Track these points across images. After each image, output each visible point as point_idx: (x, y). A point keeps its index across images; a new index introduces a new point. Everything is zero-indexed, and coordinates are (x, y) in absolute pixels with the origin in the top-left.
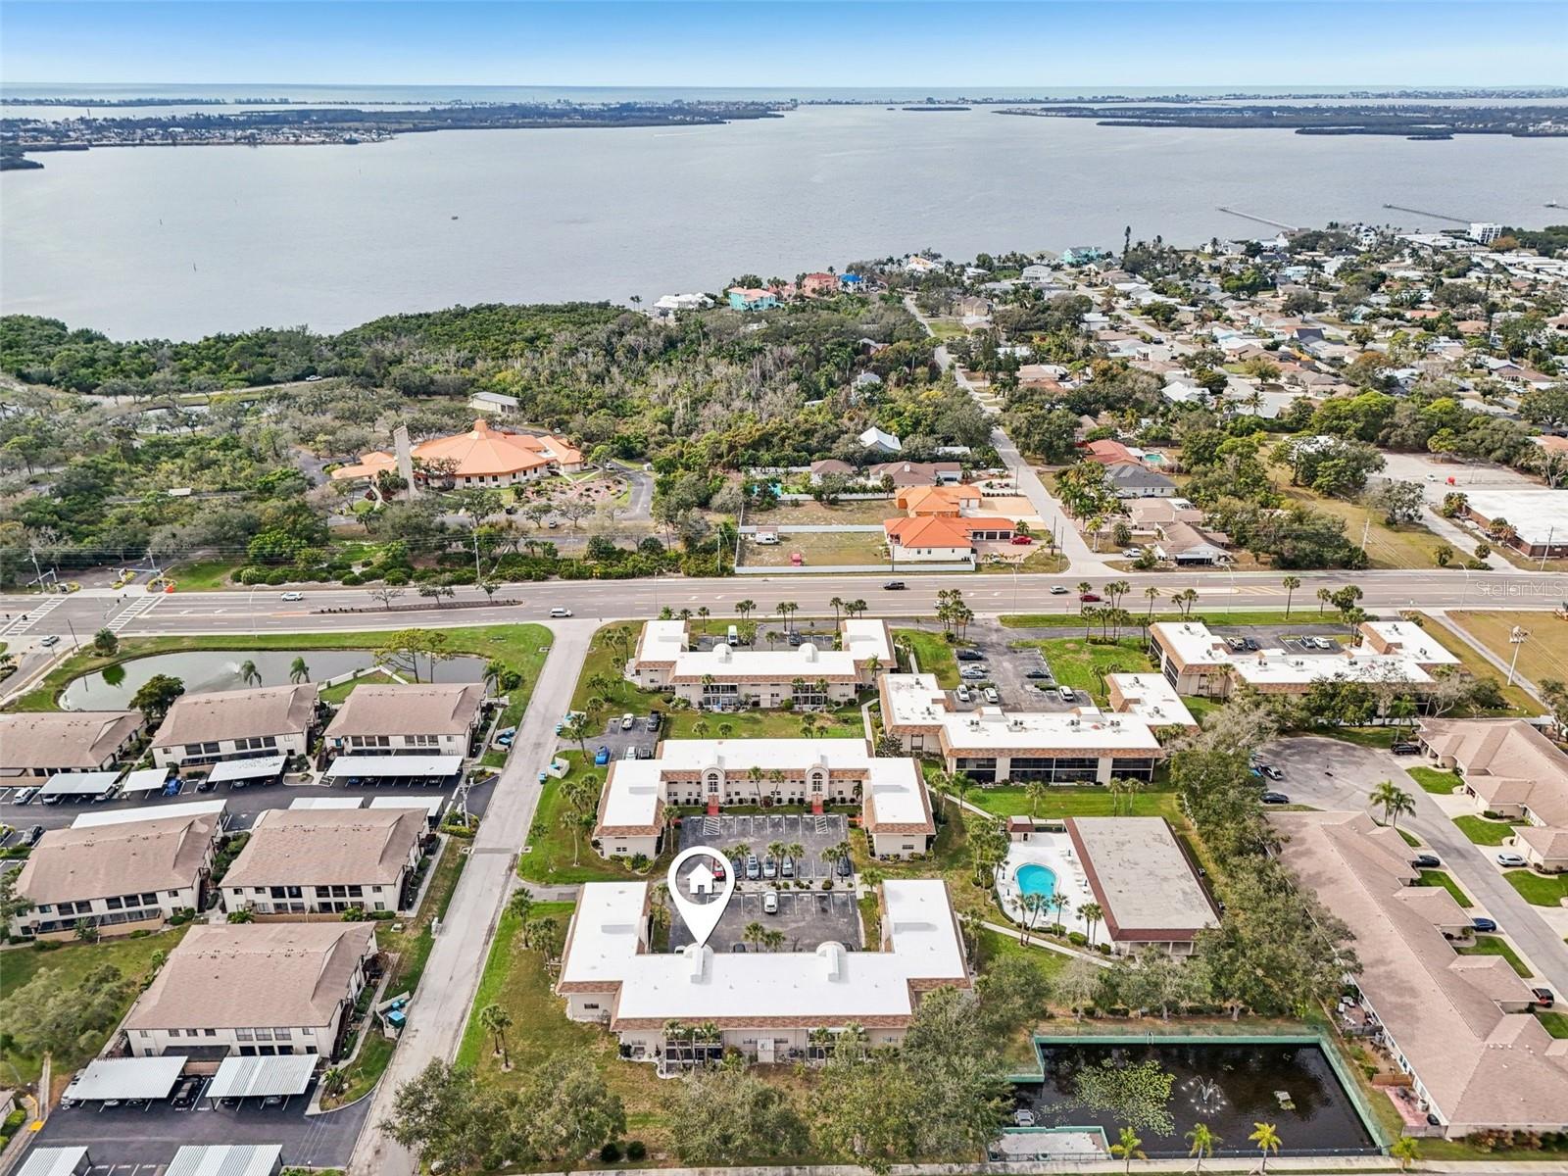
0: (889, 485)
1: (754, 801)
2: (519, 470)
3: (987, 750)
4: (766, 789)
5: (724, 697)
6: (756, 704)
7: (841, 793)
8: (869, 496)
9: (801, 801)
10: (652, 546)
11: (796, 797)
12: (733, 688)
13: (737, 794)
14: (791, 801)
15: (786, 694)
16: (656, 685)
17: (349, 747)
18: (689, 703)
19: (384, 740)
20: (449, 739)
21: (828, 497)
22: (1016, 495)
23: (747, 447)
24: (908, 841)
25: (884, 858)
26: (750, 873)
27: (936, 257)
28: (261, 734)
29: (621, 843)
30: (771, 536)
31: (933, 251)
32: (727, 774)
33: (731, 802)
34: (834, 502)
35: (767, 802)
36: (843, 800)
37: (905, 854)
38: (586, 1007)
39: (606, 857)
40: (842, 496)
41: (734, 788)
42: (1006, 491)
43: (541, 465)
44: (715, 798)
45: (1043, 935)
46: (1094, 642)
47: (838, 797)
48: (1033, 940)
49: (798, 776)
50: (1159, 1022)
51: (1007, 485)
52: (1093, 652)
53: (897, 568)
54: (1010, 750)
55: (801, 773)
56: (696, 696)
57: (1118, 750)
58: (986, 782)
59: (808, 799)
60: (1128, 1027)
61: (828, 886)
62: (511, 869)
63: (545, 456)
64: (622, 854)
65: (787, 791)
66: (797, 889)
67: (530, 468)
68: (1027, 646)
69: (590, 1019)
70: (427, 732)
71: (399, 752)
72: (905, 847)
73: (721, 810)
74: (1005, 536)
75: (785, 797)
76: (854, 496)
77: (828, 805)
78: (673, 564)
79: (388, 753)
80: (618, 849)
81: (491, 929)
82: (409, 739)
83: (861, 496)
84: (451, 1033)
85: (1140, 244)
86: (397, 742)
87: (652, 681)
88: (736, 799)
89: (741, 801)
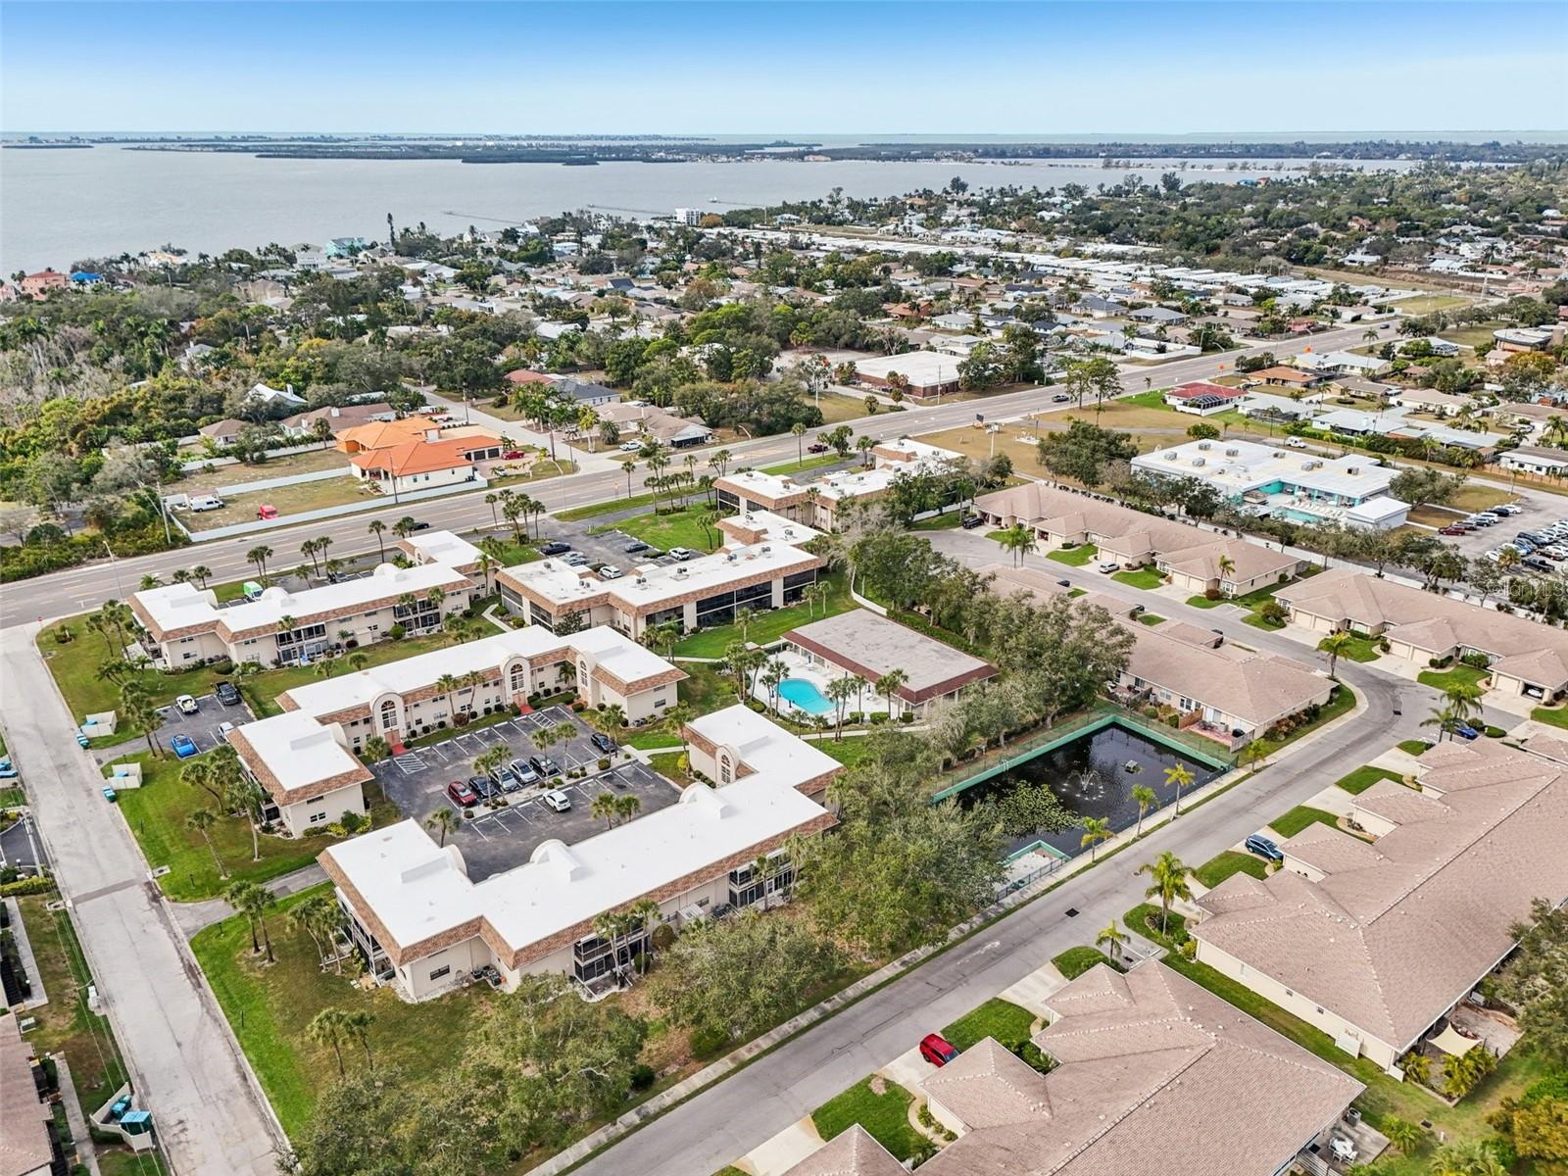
0: (325, 433)
1: (442, 725)
3: (673, 599)
4: (456, 703)
5: (309, 644)
6: (352, 644)
7: (542, 685)
8: (301, 448)
9: (499, 708)
10: (47, 535)
11: (492, 705)
12: (319, 630)
13: (419, 722)
14: (487, 711)
15: (386, 622)
16: (198, 659)
18: (260, 667)
21: (250, 456)
22: (467, 425)
23: (99, 423)
24: (659, 696)
25: (641, 723)
26: (505, 785)
27: (180, 253)
29: (316, 808)
30: (211, 498)
32: (405, 697)
33: (414, 734)
34: (262, 461)
35: (460, 720)
36: (547, 692)
37: (659, 712)
38: (434, 976)
39: (297, 835)
40: (270, 454)
41: (416, 714)
42: (451, 424)
44: (393, 735)
45: (846, 727)
46: (664, 512)
47: (541, 691)
48: (844, 734)
49: (492, 676)
50: (1000, 751)
51: (449, 419)
52: (670, 521)
53: (401, 499)
54: (694, 593)
55: (495, 671)
56: (266, 653)
57: (786, 568)
59: (507, 702)
60: (981, 765)
61: (605, 766)
62: (155, 898)
64: (320, 823)
65: (481, 699)
66: (573, 781)
68: (603, 531)
69: (443, 992)
72: (657, 705)
73: (408, 745)
74: (494, 453)
75: (479, 709)
76: (282, 451)
77: (535, 702)
78: (93, 551)
80: (314, 819)
81: (190, 970)
83: (292, 450)
84: (243, 1101)
85: (407, 230)
87: (187, 656)
88: (418, 729)
89: (426, 730)
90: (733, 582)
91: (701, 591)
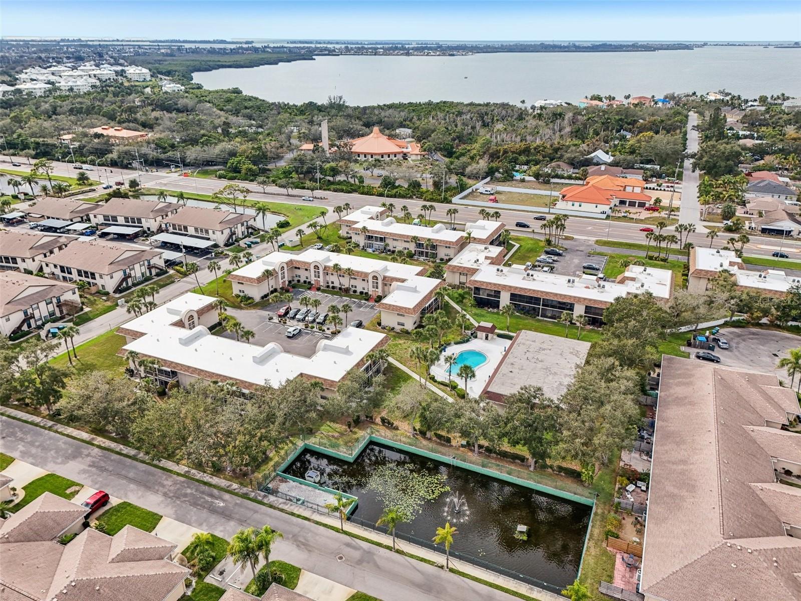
0: (584, 176)
1: (341, 289)
2: (386, 154)
3: (495, 284)
4: (346, 282)
6: (393, 252)
8: (572, 182)
9: (367, 294)
10: (416, 185)
11: (363, 291)
13: (331, 282)
14: (361, 293)
15: (412, 248)
16: (349, 235)
17: (171, 229)
18: (358, 246)
19: (186, 228)
20: (214, 233)
21: (544, 179)
22: (673, 191)
23: (513, 152)
24: (401, 320)
28: (136, 216)
29: (242, 288)
31: (726, 91)
32: (326, 267)
33: (328, 287)
34: (548, 182)
35: (347, 291)
37: (398, 328)
39: (234, 294)
42: (668, 189)
43: (399, 153)
44: (318, 281)
45: (442, 387)
46: (651, 258)
49: (364, 276)
50: (470, 454)
51: (672, 187)
54: (510, 287)
55: (366, 275)
56: (362, 242)
57: (590, 300)
58: (494, 308)
59: (370, 293)
60: (442, 450)
61: (336, 333)
63: (405, 150)
64: (242, 294)
65: (360, 286)
67: (392, 153)
68: (601, 255)
70: (205, 227)
71: (192, 236)
72: (399, 324)
73: (318, 289)
74: (642, 205)
75: (359, 290)
79: (186, 235)
80: (240, 291)
82: (196, 230)
83: (567, 181)
86: (191, 231)
87: (347, 233)
88: (331, 285)
89: (333, 288)
90: (542, 292)
91: (516, 288)
